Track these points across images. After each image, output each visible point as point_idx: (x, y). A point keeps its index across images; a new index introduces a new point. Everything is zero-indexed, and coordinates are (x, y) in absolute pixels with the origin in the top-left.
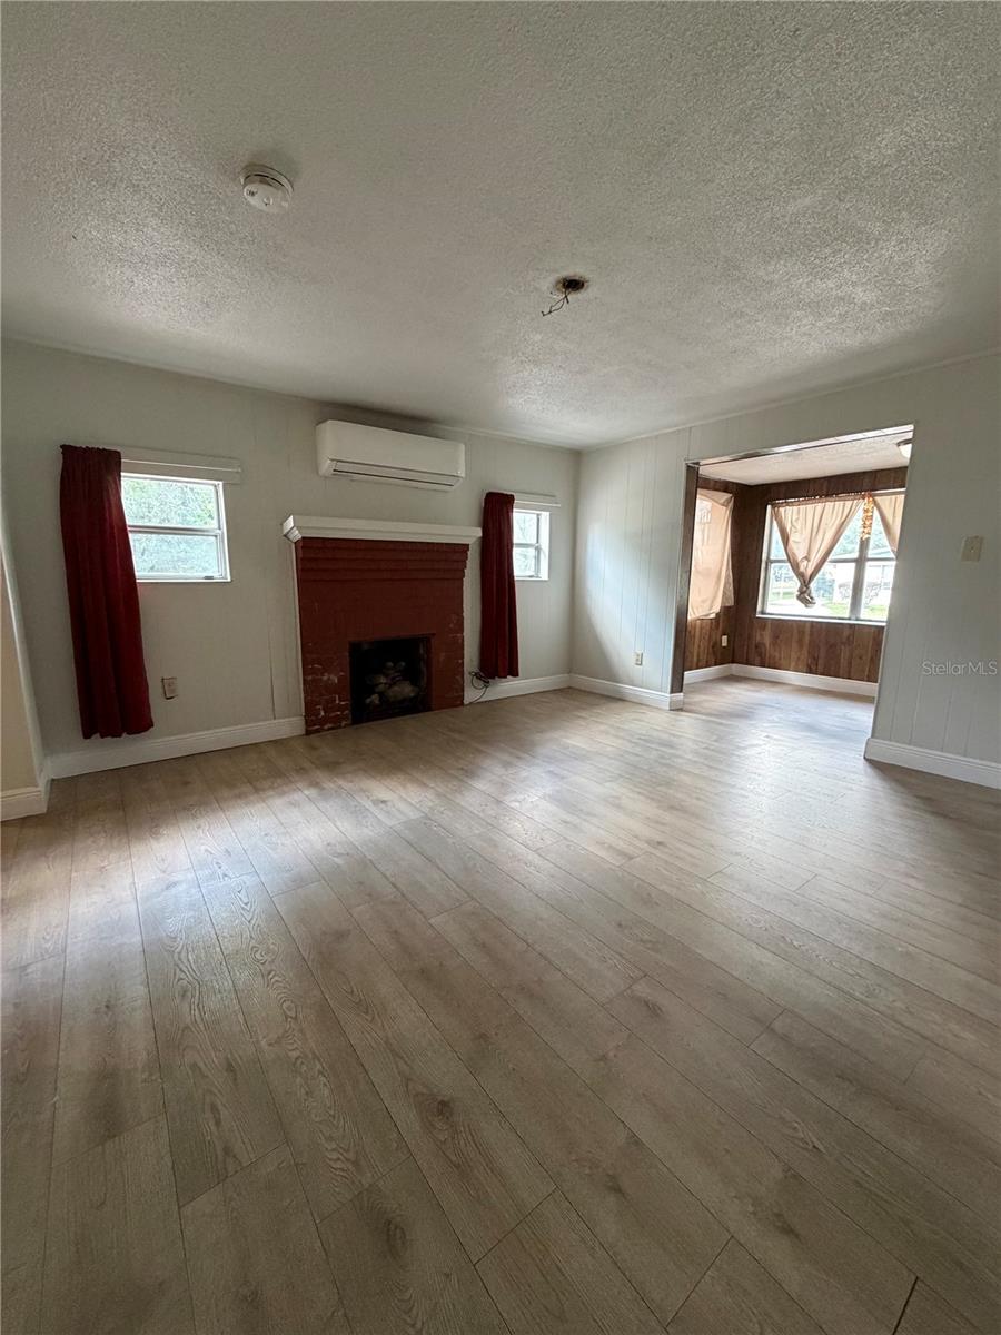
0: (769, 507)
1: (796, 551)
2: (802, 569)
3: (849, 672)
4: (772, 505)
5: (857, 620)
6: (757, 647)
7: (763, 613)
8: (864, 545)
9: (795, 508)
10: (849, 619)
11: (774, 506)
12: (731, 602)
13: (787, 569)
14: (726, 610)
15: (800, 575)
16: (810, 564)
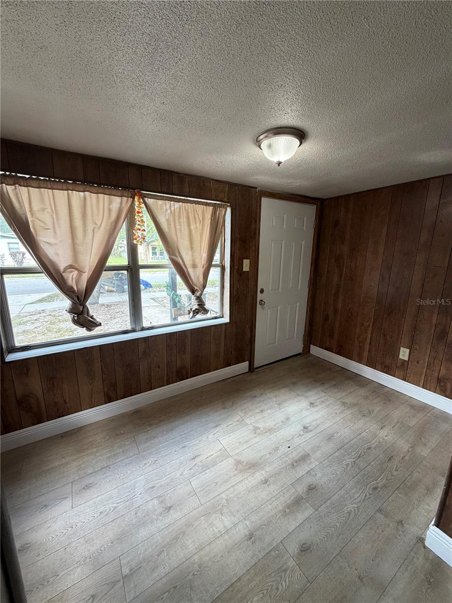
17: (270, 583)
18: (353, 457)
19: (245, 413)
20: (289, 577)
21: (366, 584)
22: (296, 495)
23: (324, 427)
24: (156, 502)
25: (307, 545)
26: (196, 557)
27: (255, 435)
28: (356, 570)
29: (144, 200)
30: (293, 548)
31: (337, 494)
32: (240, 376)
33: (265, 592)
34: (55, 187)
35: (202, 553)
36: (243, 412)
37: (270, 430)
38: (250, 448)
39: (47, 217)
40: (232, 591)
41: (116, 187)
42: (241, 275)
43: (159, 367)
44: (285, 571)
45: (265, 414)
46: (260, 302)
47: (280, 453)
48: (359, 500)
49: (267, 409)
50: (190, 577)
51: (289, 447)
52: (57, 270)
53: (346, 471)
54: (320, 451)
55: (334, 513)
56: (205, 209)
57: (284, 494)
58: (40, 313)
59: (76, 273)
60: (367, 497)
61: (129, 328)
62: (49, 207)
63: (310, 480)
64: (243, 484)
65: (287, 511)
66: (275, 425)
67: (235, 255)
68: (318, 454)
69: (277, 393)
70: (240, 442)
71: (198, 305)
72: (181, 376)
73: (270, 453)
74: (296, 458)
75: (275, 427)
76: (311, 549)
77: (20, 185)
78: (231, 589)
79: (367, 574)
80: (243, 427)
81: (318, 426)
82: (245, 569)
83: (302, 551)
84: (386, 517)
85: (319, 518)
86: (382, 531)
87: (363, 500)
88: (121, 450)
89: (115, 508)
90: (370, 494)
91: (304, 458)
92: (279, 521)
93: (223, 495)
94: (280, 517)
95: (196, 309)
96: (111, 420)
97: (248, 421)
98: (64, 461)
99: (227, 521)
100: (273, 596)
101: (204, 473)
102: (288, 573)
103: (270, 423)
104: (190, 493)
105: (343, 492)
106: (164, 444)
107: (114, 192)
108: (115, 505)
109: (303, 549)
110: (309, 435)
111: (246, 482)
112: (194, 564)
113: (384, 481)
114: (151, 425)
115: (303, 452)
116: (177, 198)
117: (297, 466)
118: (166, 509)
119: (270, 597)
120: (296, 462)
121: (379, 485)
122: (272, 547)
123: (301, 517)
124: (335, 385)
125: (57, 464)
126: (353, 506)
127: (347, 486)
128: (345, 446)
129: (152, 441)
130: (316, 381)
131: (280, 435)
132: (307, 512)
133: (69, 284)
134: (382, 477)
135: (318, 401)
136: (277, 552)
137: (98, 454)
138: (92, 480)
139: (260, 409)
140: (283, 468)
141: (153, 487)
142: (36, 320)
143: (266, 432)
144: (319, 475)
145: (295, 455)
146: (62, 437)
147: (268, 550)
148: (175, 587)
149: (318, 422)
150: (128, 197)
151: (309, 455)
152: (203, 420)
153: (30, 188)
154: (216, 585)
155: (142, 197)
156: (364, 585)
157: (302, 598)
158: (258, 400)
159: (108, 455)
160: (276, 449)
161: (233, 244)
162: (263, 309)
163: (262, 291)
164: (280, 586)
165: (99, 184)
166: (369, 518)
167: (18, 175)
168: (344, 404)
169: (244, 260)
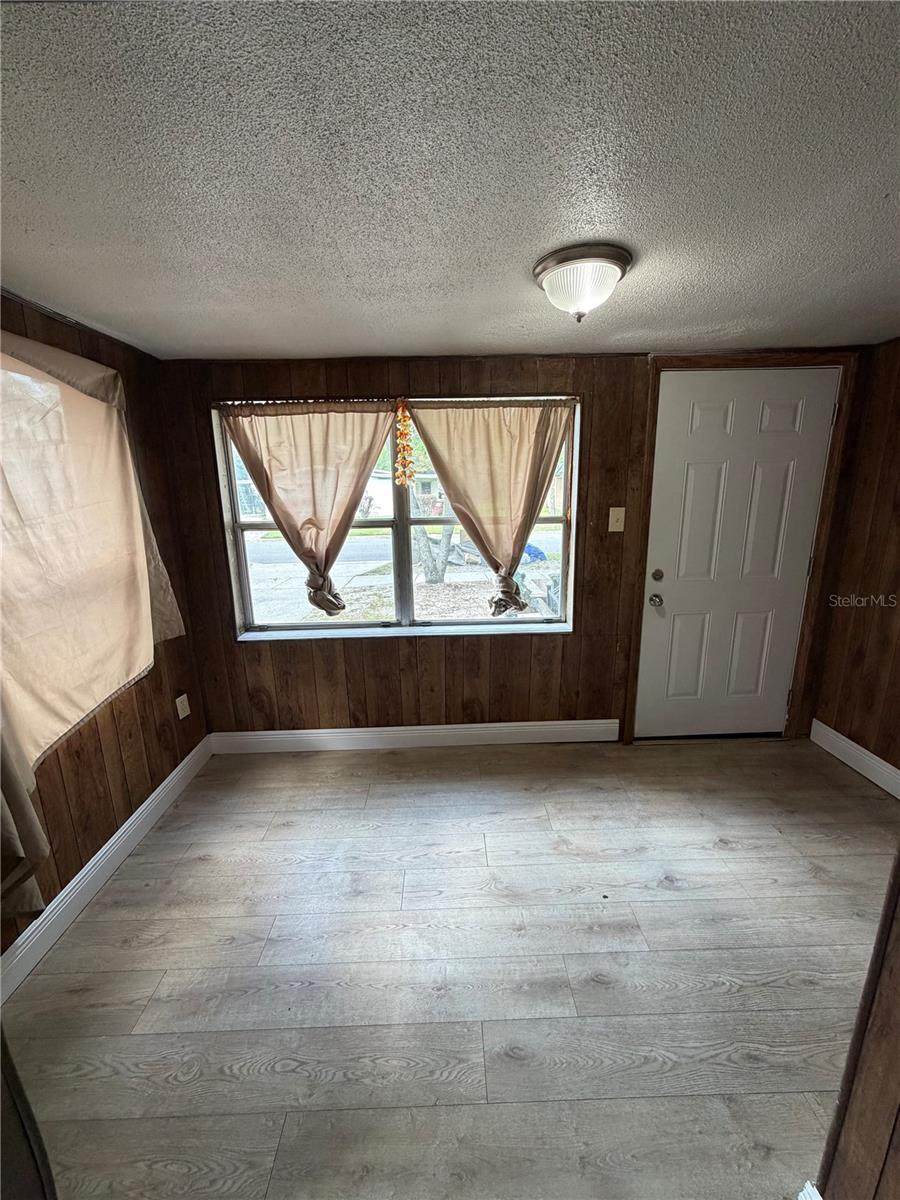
0: (214, 414)
1: (291, 510)
2: (308, 543)
3: (418, 714)
4: (220, 409)
5: (413, 624)
6: (251, 696)
7: (249, 627)
8: (401, 496)
9: (271, 420)
10: (398, 624)
11: (225, 413)
12: (178, 628)
13: (278, 542)
14: (165, 649)
15: (307, 556)
16: (323, 533)
17: (427, 1060)
18: (744, 977)
19: (560, 810)
20: (459, 1072)
21: (588, 1176)
22: (560, 974)
23: (719, 895)
24: (348, 877)
25: (522, 1053)
26: (354, 966)
27: (551, 852)
28: (586, 1144)
29: (411, 413)
30: (497, 1042)
31: (647, 1018)
32: (592, 745)
33: (413, 1064)
34: (294, 411)
35: (365, 967)
36: (559, 807)
37: (588, 855)
38: (529, 868)
39: (284, 455)
40: (371, 1033)
41: (368, 397)
42: (601, 540)
43: (432, 690)
44: (461, 1061)
45: (597, 825)
46: (651, 599)
47: (580, 897)
48: (691, 1054)
49: (610, 818)
50: (333, 984)
51: (605, 897)
52: (293, 527)
53: (704, 992)
54: (669, 932)
55: (613, 1041)
56: (524, 415)
57: (538, 961)
58: (365, 590)
59: (314, 531)
60: (718, 1060)
61: (394, 619)
62: (287, 441)
63: (607, 967)
64: (480, 913)
65: (526, 987)
66: (603, 851)
67: (589, 498)
68: (663, 935)
69: (652, 796)
70: (517, 852)
71: (503, 592)
72: (471, 715)
73: (560, 890)
74: (606, 920)
75: (601, 854)
76: (526, 1062)
77: (256, 415)
78: (371, 1029)
79: (601, 1165)
80: (540, 831)
81: (703, 887)
82: (406, 1020)
83: (507, 1054)
84: (734, 1116)
85: (575, 1031)
86: (700, 1133)
87: (701, 1060)
88: (346, 796)
89: (302, 861)
90: (729, 1059)
91: (625, 928)
92: (500, 993)
93: (439, 914)
94: (506, 989)
95: (500, 600)
96: (357, 754)
97: (556, 826)
98: (281, 785)
99: (421, 949)
100: (419, 1076)
101: (431, 871)
102: (461, 1066)
103: (596, 844)
104: (397, 887)
105: (664, 1021)
106: (401, 810)
107: (367, 407)
108: (303, 858)
109: (511, 1053)
110: (668, 895)
111: (488, 912)
112: (347, 973)
113: (797, 1059)
114: (399, 778)
115: (631, 917)
116: (468, 402)
117: (597, 933)
118: (355, 891)
119: (415, 1075)
120: (600, 926)
121: (771, 1059)
122: (462, 1019)
123: (542, 1009)
124: (825, 825)
125: (273, 785)
126: (668, 1054)
127: (681, 1017)
128: (743, 951)
129: (389, 800)
130: (776, 802)
131: (603, 871)
132: (561, 1010)
133: (306, 546)
134: (794, 1048)
135: (745, 841)
136: (465, 1030)
137: (318, 791)
138: (295, 818)
139: (594, 813)
140: (566, 923)
141: (356, 858)
142: (357, 600)
143: (578, 855)
144: (635, 967)
145: (607, 915)
146: (294, 756)
147: (453, 1019)
148: (311, 983)
149: (710, 881)
150: (386, 412)
151: (638, 927)
152: (479, 796)
153: (267, 417)
154: (357, 1013)
155: (409, 407)
156: (583, 1174)
157: (460, 1109)
158: (602, 795)
159: (329, 797)
160: (580, 889)
161: (585, 477)
162: (662, 614)
163: (658, 576)
164: (438, 1073)
165: (347, 399)
166: (688, 1093)
167: (255, 402)
168: (817, 870)
169: (611, 509)
